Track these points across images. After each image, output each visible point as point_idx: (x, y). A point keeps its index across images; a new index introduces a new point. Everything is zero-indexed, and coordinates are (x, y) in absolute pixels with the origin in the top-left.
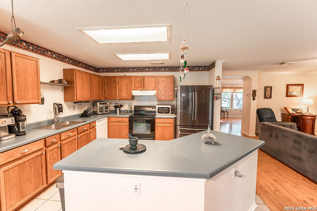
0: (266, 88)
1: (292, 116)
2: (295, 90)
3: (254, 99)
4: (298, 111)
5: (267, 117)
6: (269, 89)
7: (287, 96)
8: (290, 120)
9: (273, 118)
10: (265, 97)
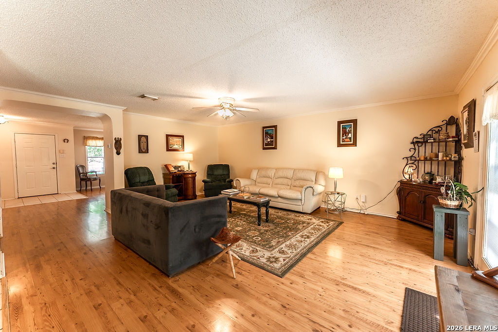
0: (140, 137)
1: (173, 176)
2: (175, 143)
3: (118, 153)
4: (179, 169)
5: (142, 181)
6: (143, 139)
7: (168, 150)
8: (171, 181)
9: (151, 180)
10: (140, 151)
